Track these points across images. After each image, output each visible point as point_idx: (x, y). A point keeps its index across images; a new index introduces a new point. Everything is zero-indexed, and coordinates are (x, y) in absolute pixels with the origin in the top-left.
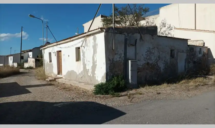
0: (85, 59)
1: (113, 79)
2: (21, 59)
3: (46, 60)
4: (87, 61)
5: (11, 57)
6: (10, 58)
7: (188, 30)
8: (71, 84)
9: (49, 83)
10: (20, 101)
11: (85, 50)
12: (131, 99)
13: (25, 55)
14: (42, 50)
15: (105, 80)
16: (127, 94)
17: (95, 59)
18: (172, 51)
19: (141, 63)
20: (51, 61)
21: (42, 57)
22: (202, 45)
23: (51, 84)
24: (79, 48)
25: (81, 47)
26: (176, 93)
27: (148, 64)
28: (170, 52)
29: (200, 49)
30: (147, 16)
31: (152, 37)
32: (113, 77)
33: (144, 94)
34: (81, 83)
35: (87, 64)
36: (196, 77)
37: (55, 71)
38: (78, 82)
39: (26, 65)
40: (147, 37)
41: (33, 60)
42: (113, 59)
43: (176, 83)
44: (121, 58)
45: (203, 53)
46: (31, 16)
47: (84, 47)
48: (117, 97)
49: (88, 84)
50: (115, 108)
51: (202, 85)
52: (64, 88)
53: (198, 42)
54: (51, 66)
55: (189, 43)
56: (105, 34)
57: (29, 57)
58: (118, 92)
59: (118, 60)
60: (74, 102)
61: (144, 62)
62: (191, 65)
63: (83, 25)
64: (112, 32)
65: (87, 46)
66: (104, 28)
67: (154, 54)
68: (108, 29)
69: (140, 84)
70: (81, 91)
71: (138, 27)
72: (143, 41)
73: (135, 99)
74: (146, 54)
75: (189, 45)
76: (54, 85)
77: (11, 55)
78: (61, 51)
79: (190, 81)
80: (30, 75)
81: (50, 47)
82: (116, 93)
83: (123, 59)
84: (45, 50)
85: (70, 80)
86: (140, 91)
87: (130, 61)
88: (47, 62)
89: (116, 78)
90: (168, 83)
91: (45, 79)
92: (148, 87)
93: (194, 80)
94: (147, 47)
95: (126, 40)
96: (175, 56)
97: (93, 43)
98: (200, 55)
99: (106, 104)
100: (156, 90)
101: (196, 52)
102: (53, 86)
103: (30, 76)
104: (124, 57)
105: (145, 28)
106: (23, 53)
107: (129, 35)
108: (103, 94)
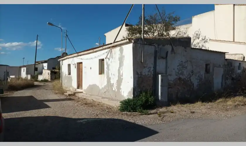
0: (109, 72)
1: (141, 95)
2: (35, 70)
3: (64, 72)
4: (111, 74)
5: (24, 68)
6: (22, 69)
7: (225, 42)
8: (93, 100)
9: (69, 97)
10: (39, 115)
11: (109, 63)
12: (162, 117)
13: (39, 67)
14: (60, 61)
15: (132, 96)
16: (157, 112)
17: (121, 73)
18: (207, 65)
19: (172, 78)
20: (70, 74)
21: (59, 68)
22: (242, 60)
23: (71, 99)
24: (103, 60)
25: (106, 58)
26: (213, 113)
27: (180, 79)
28: (205, 66)
29: (240, 64)
30: (178, 26)
31: (185, 49)
32: (141, 92)
33: (176, 113)
34: (104, 98)
35: (111, 78)
36: (235, 96)
37: (75, 84)
38: (101, 98)
39: (40, 78)
40: (180, 49)
41: (48, 72)
42: (141, 73)
43: (211, 102)
44: (151, 72)
45: (242, 68)
46: (49, 24)
47: (108, 58)
48: (146, 114)
49: (112, 100)
50: (146, 126)
51: (242, 105)
52: (86, 104)
53: (237, 55)
54: (70, 79)
55: (227, 57)
56: (133, 46)
57: (43, 68)
58: (147, 109)
59: (147, 74)
60: (99, 118)
61: (176, 77)
62: (229, 82)
63: (105, 34)
64: (141, 43)
65: (112, 58)
66: (133, 39)
67: (186, 68)
68: (136, 40)
69: (171, 101)
70: (105, 107)
71: (170, 38)
72: (175, 53)
73: (166, 117)
74: (178, 69)
75: (227, 59)
76: (74, 100)
77: (24, 66)
78: (81, 63)
79: (227, 99)
80: (46, 88)
81: (70, 58)
82: (145, 111)
83: (153, 73)
84: (64, 61)
85: (91, 95)
86: (172, 110)
87: (160, 76)
88: (66, 75)
89: (144, 94)
90: (203, 102)
91: (63, 94)
92: (180, 105)
93: (232, 99)
94: (179, 61)
95: (156, 52)
96: (211, 71)
97: (119, 54)
98: (239, 71)
99: (134, 122)
100: (190, 109)
101: (234, 68)
102: (73, 102)
103: (46, 90)
104: (153, 70)
105: (177, 40)
106: (37, 64)
107: (160, 46)
108: (130, 111)
